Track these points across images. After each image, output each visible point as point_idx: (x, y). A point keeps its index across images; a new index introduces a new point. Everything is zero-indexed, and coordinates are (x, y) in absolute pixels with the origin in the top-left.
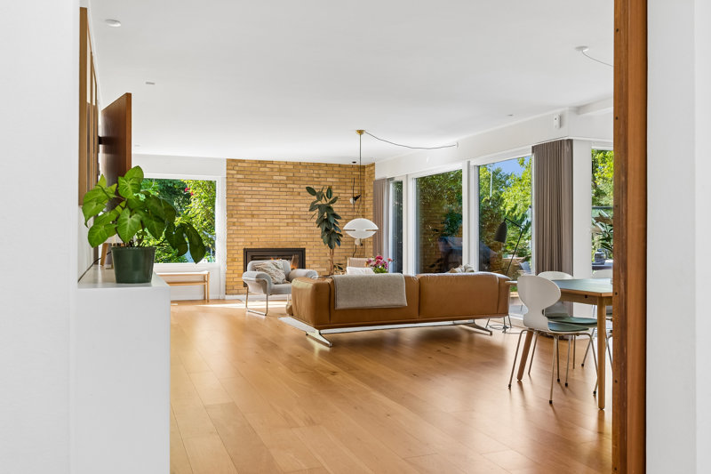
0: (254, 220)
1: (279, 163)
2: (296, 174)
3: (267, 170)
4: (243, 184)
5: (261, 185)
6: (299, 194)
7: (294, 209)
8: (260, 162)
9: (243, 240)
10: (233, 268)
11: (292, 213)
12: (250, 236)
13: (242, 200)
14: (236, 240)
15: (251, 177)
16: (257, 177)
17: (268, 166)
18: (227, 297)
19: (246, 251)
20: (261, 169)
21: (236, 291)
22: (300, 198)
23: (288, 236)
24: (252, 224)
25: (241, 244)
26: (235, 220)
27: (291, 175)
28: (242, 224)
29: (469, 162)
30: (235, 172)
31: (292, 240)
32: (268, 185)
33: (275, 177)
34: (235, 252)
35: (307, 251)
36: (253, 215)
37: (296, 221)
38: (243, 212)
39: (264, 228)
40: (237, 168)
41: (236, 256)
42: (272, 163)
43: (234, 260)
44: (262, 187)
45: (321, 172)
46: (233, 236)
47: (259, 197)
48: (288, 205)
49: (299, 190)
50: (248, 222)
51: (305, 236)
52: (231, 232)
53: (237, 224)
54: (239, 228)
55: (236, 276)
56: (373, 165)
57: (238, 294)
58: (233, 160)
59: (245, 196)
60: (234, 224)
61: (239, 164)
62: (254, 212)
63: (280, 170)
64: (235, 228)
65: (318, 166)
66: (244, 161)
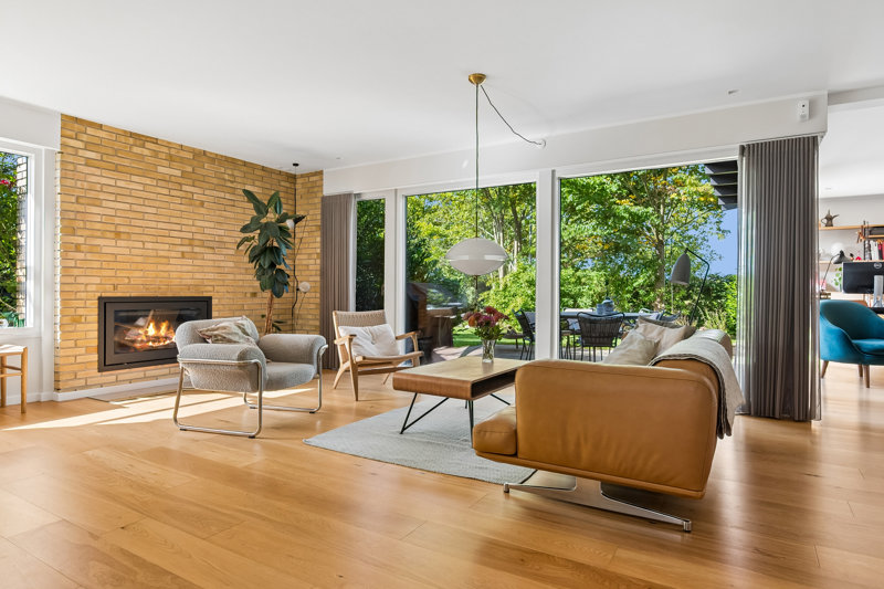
0: (120, 243)
1: (169, 145)
2: (199, 171)
3: (146, 152)
4: (98, 172)
5: (134, 178)
6: (202, 204)
7: (194, 229)
8: (132, 135)
9: (98, 280)
10: (74, 336)
11: (190, 235)
12: (111, 273)
13: (96, 202)
14: (80, 280)
15: (116, 160)
16: (126, 163)
17: (148, 145)
18: (61, 396)
19: (105, 303)
20: (136, 149)
21: (82, 382)
22: (202, 211)
23: (185, 275)
24: (115, 251)
25: (93, 288)
26: (81, 240)
27: (190, 169)
28: (94, 250)
29: (553, 172)
30: (81, 145)
31: (190, 282)
32: (148, 181)
33: (160, 169)
34: (81, 303)
35: (214, 302)
36: (118, 234)
37: (197, 249)
38: (98, 226)
39: (139, 259)
40: (85, 138)
41: (80, 312)
42: (155, 141)
43: (76, 320)
44: (136, 184)
45: (236, 173)
46: (76, 272)
47: (130, 200)
48: (185, 221)
49: (203, 198)
50: (108, 245)
51: (211, 276)
52: (72, 264)
53: (83, 248)
54: (89, 256)
55: (83, 350)
56: (321, 173)
57: (86, 386)
58: (77, 120)
59: (102, 196)
60: (77, 248)
61: (90, 131)
62: (122, 229)
63: (171, 158)
64: (80, 256)
65: (232, 162)
66: (100, 127)
